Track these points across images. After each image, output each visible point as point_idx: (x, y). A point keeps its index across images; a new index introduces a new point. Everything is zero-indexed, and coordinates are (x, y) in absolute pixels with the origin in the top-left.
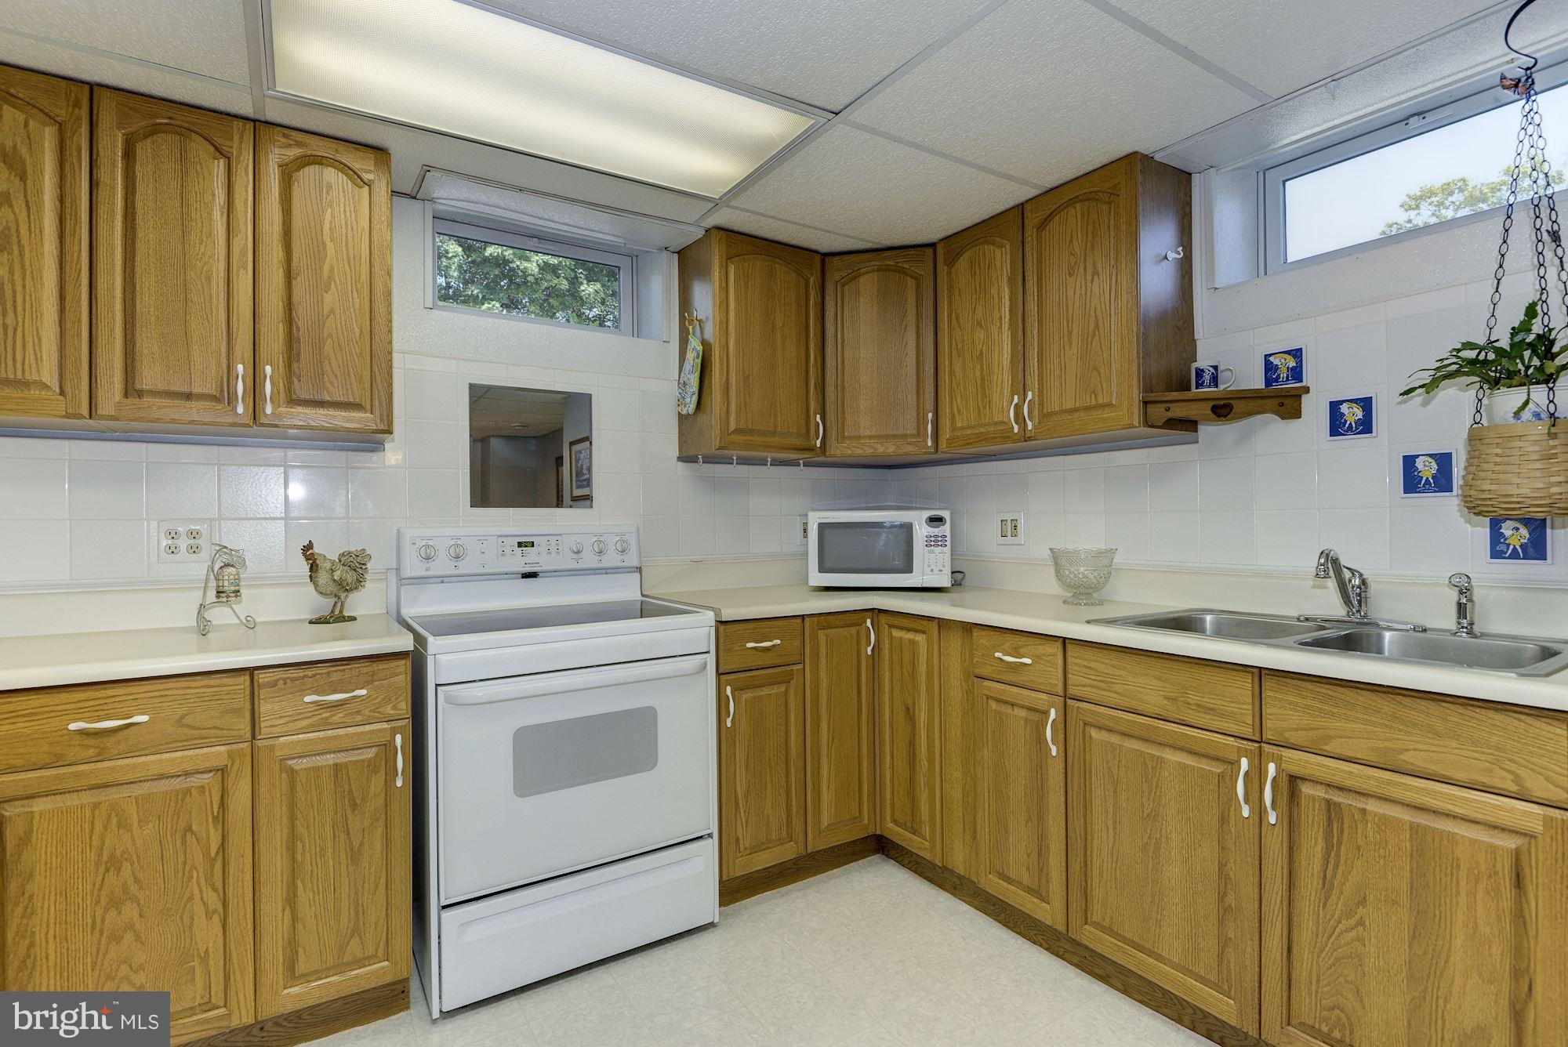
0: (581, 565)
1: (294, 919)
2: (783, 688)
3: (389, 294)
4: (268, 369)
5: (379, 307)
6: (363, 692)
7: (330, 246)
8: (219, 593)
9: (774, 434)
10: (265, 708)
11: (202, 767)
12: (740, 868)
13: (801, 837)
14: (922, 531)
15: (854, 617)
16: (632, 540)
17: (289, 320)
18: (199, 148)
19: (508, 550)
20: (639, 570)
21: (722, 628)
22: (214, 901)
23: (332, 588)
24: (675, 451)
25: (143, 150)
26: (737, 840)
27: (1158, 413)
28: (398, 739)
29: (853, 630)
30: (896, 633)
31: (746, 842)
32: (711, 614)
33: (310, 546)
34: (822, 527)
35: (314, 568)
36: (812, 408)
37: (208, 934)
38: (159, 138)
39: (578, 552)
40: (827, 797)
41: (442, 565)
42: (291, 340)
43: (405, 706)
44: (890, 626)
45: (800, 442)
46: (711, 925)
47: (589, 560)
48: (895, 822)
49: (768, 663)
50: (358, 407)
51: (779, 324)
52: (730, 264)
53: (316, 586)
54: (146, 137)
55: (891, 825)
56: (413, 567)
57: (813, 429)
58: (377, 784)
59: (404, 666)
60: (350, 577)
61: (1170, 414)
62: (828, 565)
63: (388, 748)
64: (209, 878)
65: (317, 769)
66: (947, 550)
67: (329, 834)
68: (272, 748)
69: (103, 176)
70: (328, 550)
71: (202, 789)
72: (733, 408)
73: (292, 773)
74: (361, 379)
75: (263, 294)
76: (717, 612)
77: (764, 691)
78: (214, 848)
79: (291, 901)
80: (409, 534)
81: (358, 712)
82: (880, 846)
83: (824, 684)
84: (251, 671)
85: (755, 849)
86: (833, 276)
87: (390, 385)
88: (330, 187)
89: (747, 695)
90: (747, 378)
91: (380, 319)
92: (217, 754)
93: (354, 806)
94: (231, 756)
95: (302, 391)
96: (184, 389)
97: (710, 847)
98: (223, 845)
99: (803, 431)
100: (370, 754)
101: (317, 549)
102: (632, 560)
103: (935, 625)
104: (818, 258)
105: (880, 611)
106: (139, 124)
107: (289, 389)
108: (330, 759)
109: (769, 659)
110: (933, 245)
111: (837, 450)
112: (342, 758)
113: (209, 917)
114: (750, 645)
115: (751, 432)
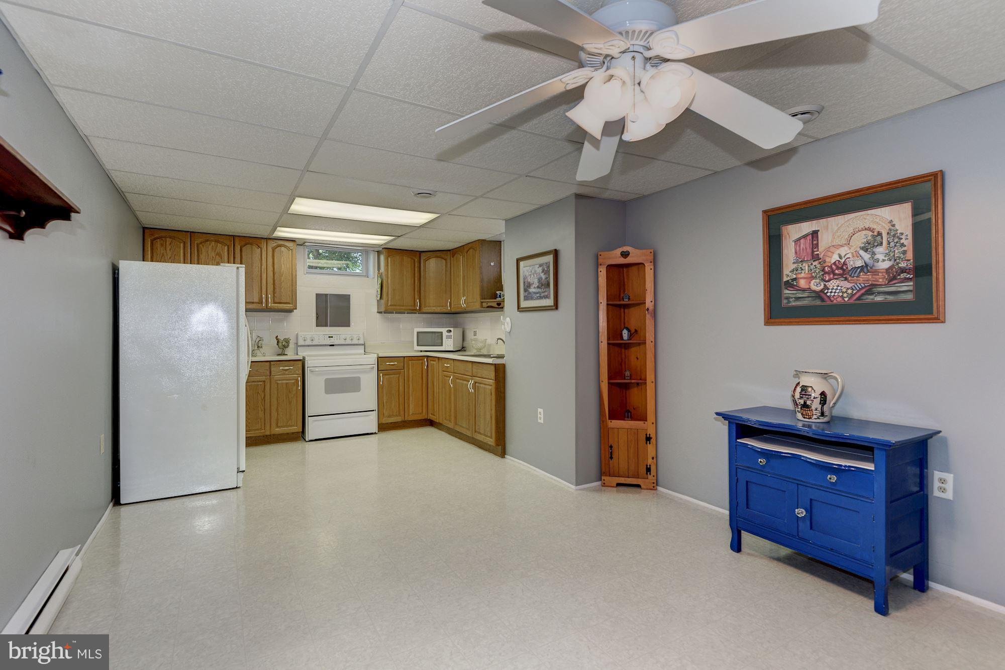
0: (346, 343)
1: (278, 414)
2: (398, 375)
3: (296, 275)
4: (270, 296)
5: (294, 279)
6: (292, 368)
7: (283, 266)
8: (258, 347)
9: (403, 306)
10: (272, 369)
11: (261, 380)
12: (385, 420)
13: (403, 416)
14: (445, 334)
15: (421, 358)
16: (361, 336)
17: (274, 284)
18: (255, 247)
19: (326, 339)
20: (364, 345)
21: (379, 359)
22: (262, 408)
23: (282, 347)
24: (376, 311)
25: (244, 249)
26: (384, 414)
27: (485, 305)
28: (299, 378)
29: (421, 361)
30: (432, 362)
31: (386, 413)
32: (376, 355)
33: (277, 337)
34: (418, 333)
35: (278, 342)
36: (416, 297)
37: (261, 414)
38: (247, 245)
39: (345, 339)
40: (411, 406)
41: (308, 342)
42: (274, 288)
43: (301, 372)
44: (431, 360)
45: (413, 308)
46: (375, 433)
47: (348, 342)
48: (431, 414)
49: (394, 368)
50: (289, 303)
51: (405, 274)
52: (389, 258)
53: (279, 346)
54: (244, 246)
55: (430, 415)
56: (301, 342)
57: (416, 304)
58: (295, 388)
59: (300, 363)
60: (286, 344)
61: (488, 305)
62: (420, 344)
63: (297, 380)
64: (262, 403)
65: (282, 383)
66: (452, 340)
67: (285, 398)
68: (273, 378)
69: (236, 256)
70: (281, 338)
71: (261, 385)
72: (390, 299)
73: (278, 384)
74: (290, 297)
75: (268, 279)
76: (378, 355)
77: (392, 376)
78: (263, 397)
79: (277, 410)
80: (300, 334)
81: (291, 372)
82: (431, 423)
83: (411, 376)
84: (270, 361)
85: (389, 416)
86: (423, 258)
87: (296, 298)
88: (283, 252)
89: (387, 377)
90: (394, 290)
91: (294, 282)
92: (263, 378)
93: (290, 392)
94: (266, 379)
95: (277, 300)
96: (252, 301)
97: (375, 414)
98: (264, 397)
99: (413, 304)
100: (293, 381)
101: (279, 337)
102: (361, 342)
103: (437, 359)
104: (418, 253)
105: (429, 356)
106: (243, 243)
107: (274, 300)
108: (285, 382)
109: (392, 367)
110: (450, 250)
111: (425, 310)
112: (287, 382)
113: (262, 411)
114: (387, 363)
115: (396, 305)
